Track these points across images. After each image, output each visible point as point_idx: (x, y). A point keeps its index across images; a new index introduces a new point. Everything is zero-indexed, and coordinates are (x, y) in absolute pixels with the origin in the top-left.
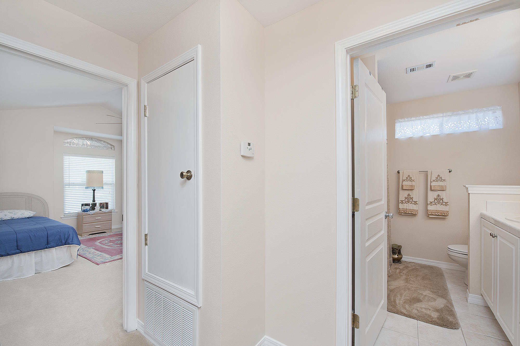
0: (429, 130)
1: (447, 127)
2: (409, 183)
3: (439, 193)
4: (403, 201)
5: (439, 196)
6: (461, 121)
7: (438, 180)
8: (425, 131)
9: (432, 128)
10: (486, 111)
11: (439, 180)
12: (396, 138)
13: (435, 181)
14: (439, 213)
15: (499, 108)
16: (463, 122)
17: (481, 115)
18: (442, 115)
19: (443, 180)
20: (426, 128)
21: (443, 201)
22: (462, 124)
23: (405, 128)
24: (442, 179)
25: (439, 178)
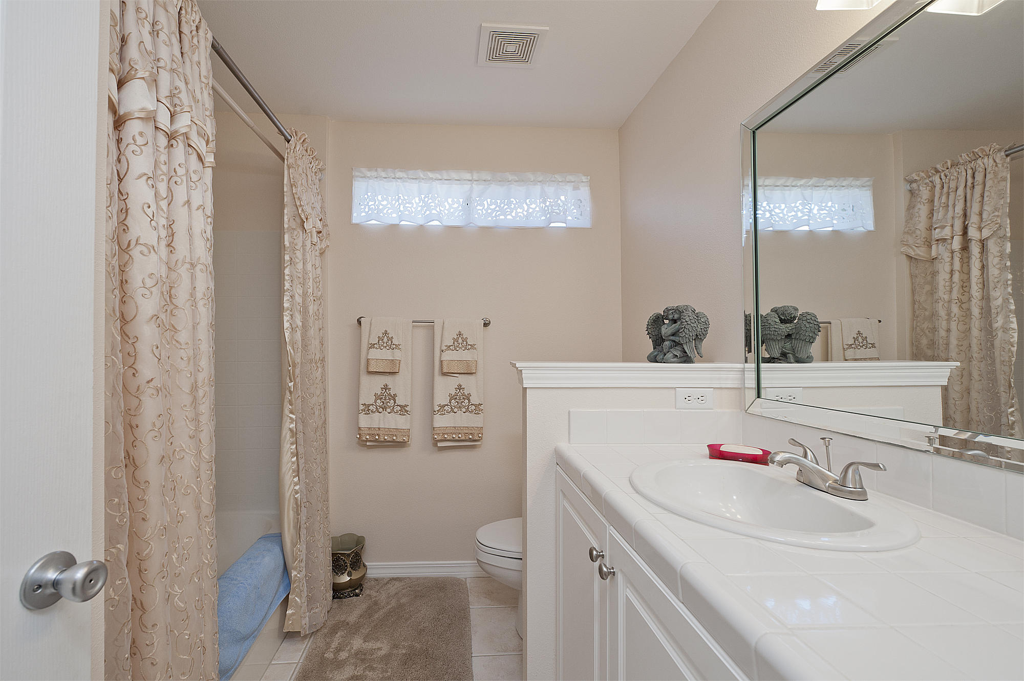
0: (438, 209)
1: (481, 208)
2: (386, 354)
3: (462, 380)
4: (369, 405)
5: (460, 388)
6: (512, 200)
7: (457, 346)
8: (428, 212)
9: (447, 207)
10: (560, 183)
11: (460, 346)
12: (354, 221)
13: (451, 347)
14: (460, 436)
15: (584, 179)
16: (514, 202)
17: (550, 190)
18: (468, 176)
19: (470, 347)
20: (429, 202)
21: (469, 402)
22: (513, 206)
23: (380, 198)
24: (469, 343)
25: (460, 341)
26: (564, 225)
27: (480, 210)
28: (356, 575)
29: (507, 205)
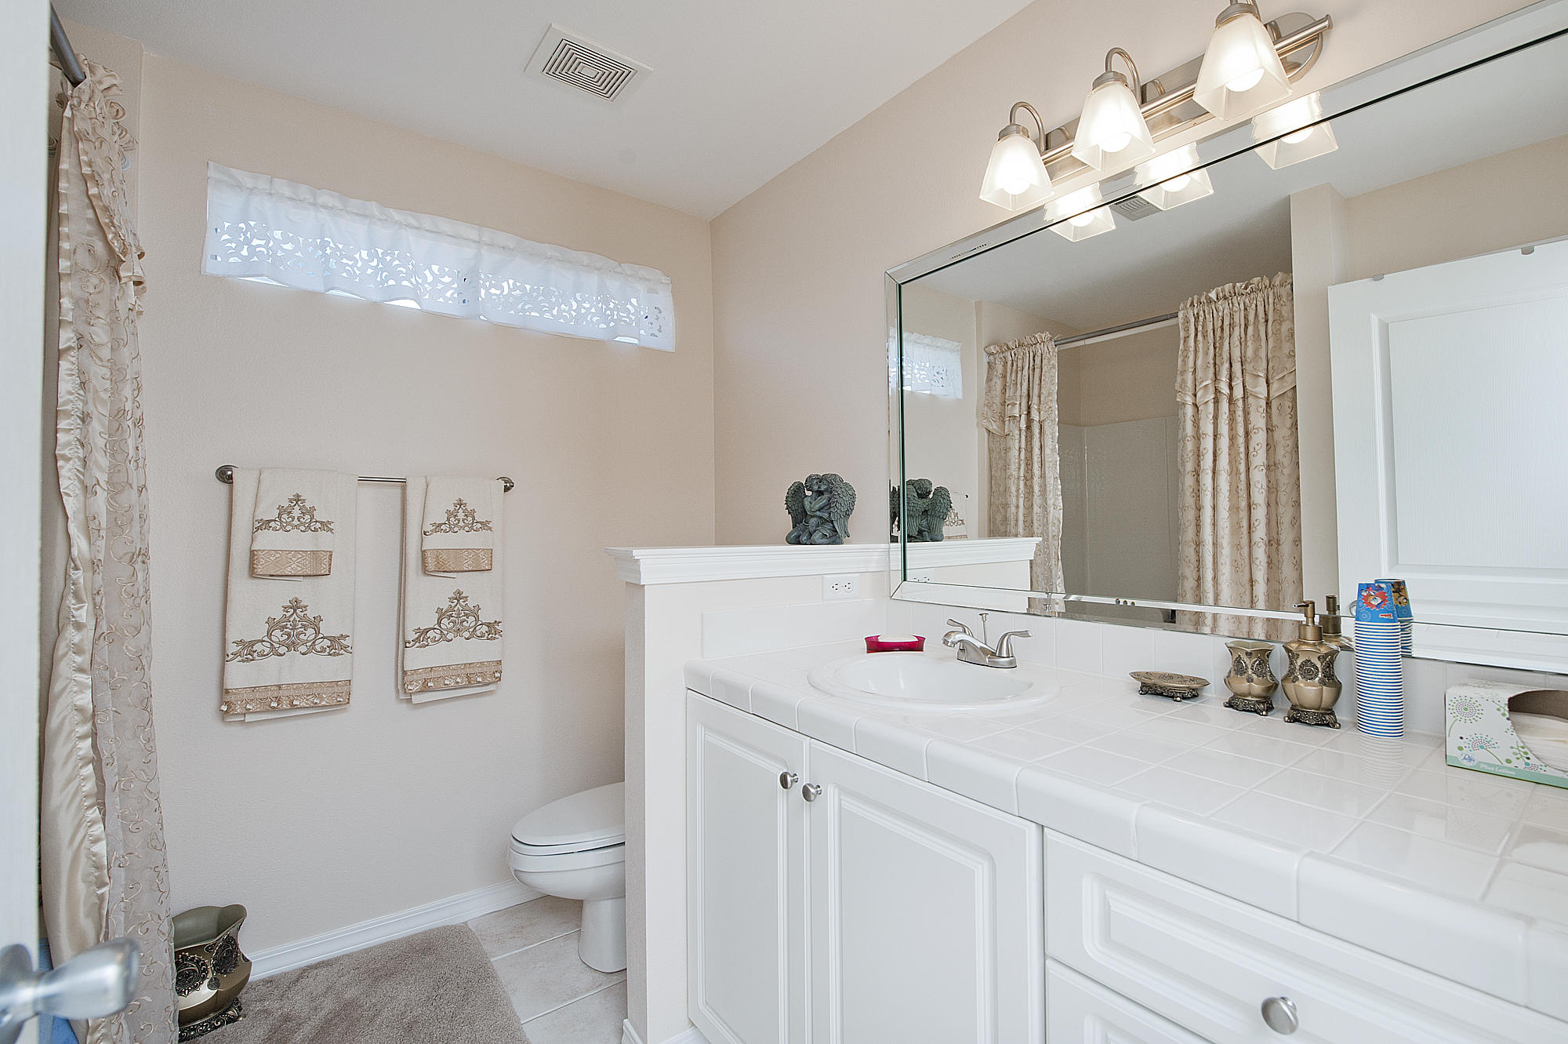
0: (413, 280)
1: (498, 292)
2: (299, 540)
3: (463, 582)
4: (252, 643)
5: (459, 596)
6: (551, 288)
7: (455, 526)
8: (391, 282)
9: (430, 279)
10: (629, 279)
11: (461, 524)
13: (443, 527)
14: (458, 680)
16: (557, 294)
17: (614, 285)
18: (471, 232)
19: (479, 525)
20: (394, 263)
21: (477, 620)
22: (553, 300)
24: (477, 519)
25: (461, 515)
26: (636, 341)
27: (495, 294)
28: (228, 983)
29: (542, 295)
